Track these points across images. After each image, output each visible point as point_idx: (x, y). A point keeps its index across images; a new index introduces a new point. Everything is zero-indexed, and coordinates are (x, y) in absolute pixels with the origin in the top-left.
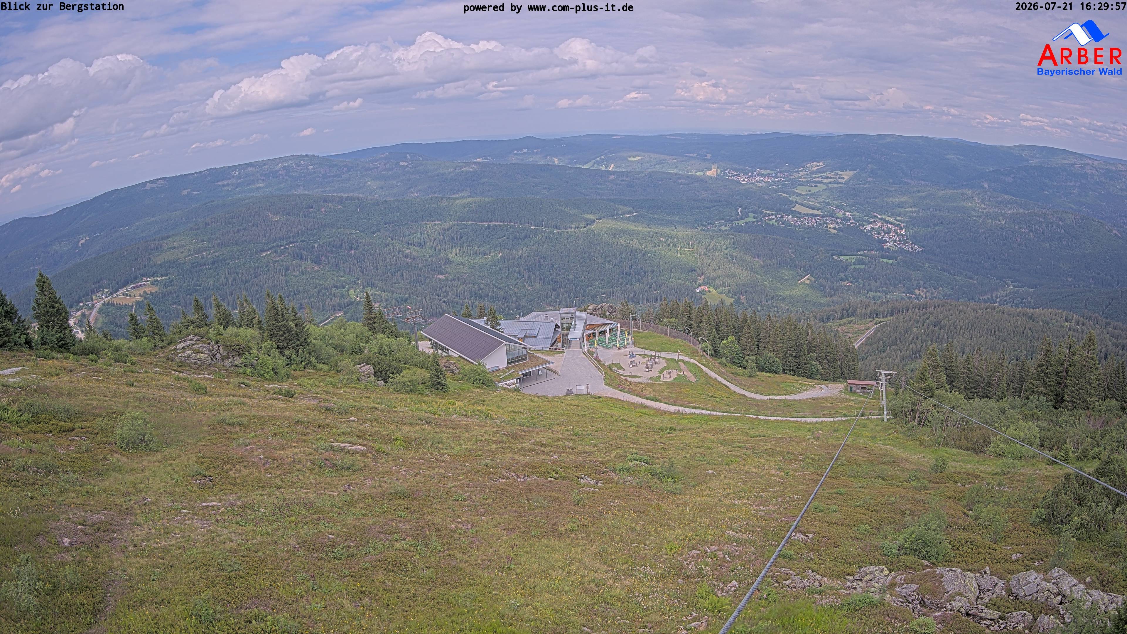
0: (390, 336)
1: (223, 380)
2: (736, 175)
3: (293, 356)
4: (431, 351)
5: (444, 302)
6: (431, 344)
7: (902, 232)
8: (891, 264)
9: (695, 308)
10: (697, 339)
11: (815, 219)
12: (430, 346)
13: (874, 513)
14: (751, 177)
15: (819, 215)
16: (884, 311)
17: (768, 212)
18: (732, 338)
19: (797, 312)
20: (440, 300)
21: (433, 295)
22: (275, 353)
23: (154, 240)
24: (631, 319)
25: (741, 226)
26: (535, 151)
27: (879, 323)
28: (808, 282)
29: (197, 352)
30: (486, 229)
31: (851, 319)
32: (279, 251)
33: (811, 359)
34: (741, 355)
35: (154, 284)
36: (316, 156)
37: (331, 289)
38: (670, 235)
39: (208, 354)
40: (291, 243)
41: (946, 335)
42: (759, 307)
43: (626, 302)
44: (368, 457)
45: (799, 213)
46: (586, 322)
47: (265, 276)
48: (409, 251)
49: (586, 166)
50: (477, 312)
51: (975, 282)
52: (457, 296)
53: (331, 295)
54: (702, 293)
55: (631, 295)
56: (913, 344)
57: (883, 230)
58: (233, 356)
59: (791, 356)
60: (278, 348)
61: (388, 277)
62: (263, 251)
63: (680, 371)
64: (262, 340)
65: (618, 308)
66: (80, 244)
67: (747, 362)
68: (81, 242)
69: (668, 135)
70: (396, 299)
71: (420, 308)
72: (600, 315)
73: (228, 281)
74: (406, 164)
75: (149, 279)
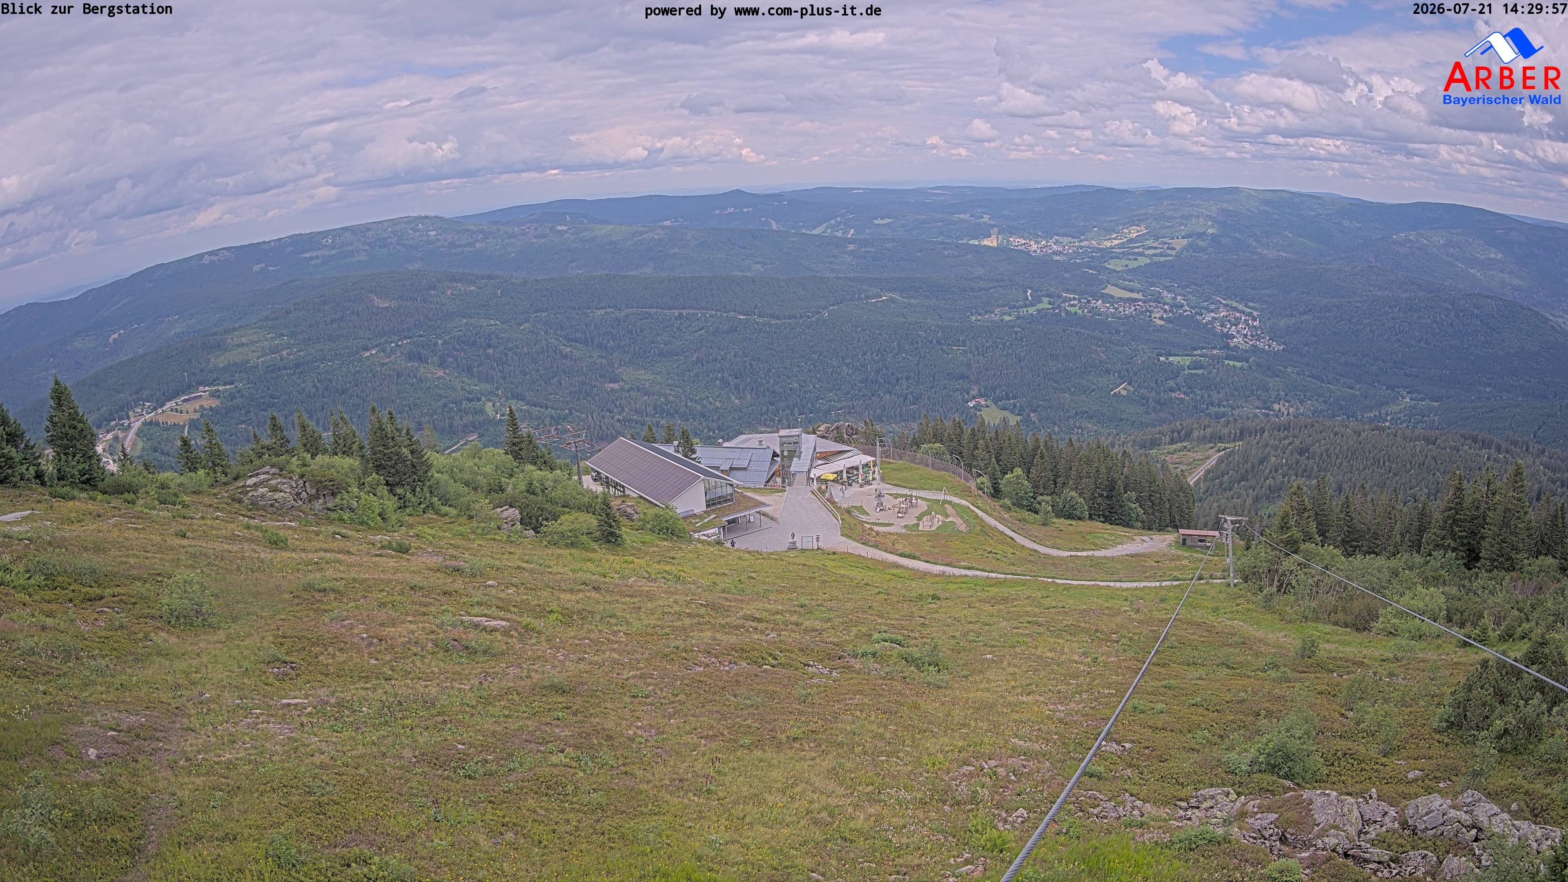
0: (542, 468)
1: (311, 528)
2: (1024, 244)
3: (408, 495)
4: (600, 489)
5: (619, 420)
7: (1255, 324)
8: (1240, 368)
9: (967, 429)
10: (970, 472)
11: (1134, 306)
12: (598, 482)
13: (1215, 714)
14: (1045, 246)
15: (1139, 300)
16: (1230, 433)
17: (1068, 296)
18: (1018, 471)
19: (1109, 434)
20: (613, 418)
21: (602, 410)
22: (383, 490)
23: (215, 334)
24: (878, 444)
25: (1032, 314)
26: (745, 210)
27: (1224, 450)
28: (1124, 393)
29: (275, 490)
30: (676, 319)
31: (1185, 444)
32: (388, 349)
33: (1129, 500)
34: (1032, 495)
35: (214, 395)
36: (440, 218)
37: (461, 403)
38: (933, 328)
39: (290, 493)
40: (405, 338)
41: (1316, 467)
42: (1056, 428)
43: (871, 421)
44: (512, 636)
45: (1112, 297)
46: (815, 449)
47: (369, 384)
48: (569, 349)
49: (816, 232)
50: (664, 434)
51: (1357, 393)
52: (636, 411)
53: (460, 410)
54: (977, 407)
55: (878, 411)
56: (1270, 479)
57: (1229, 321)
58: (324, 495)
59: (1101, 495)
60: (387, 484)
61: (541, 386)
62: (366, 349)
63: (947, 516)
64: (365, 473)
65: (860, 429)
66: (111, 340)
67: (1040, 504)
68: (113, 337)
69: (930, 188)
70: (552, 417)
71: (584, 429)
72: (835, 438)
73: (317, 389)
74: (565, 228)
75: (207, 388)
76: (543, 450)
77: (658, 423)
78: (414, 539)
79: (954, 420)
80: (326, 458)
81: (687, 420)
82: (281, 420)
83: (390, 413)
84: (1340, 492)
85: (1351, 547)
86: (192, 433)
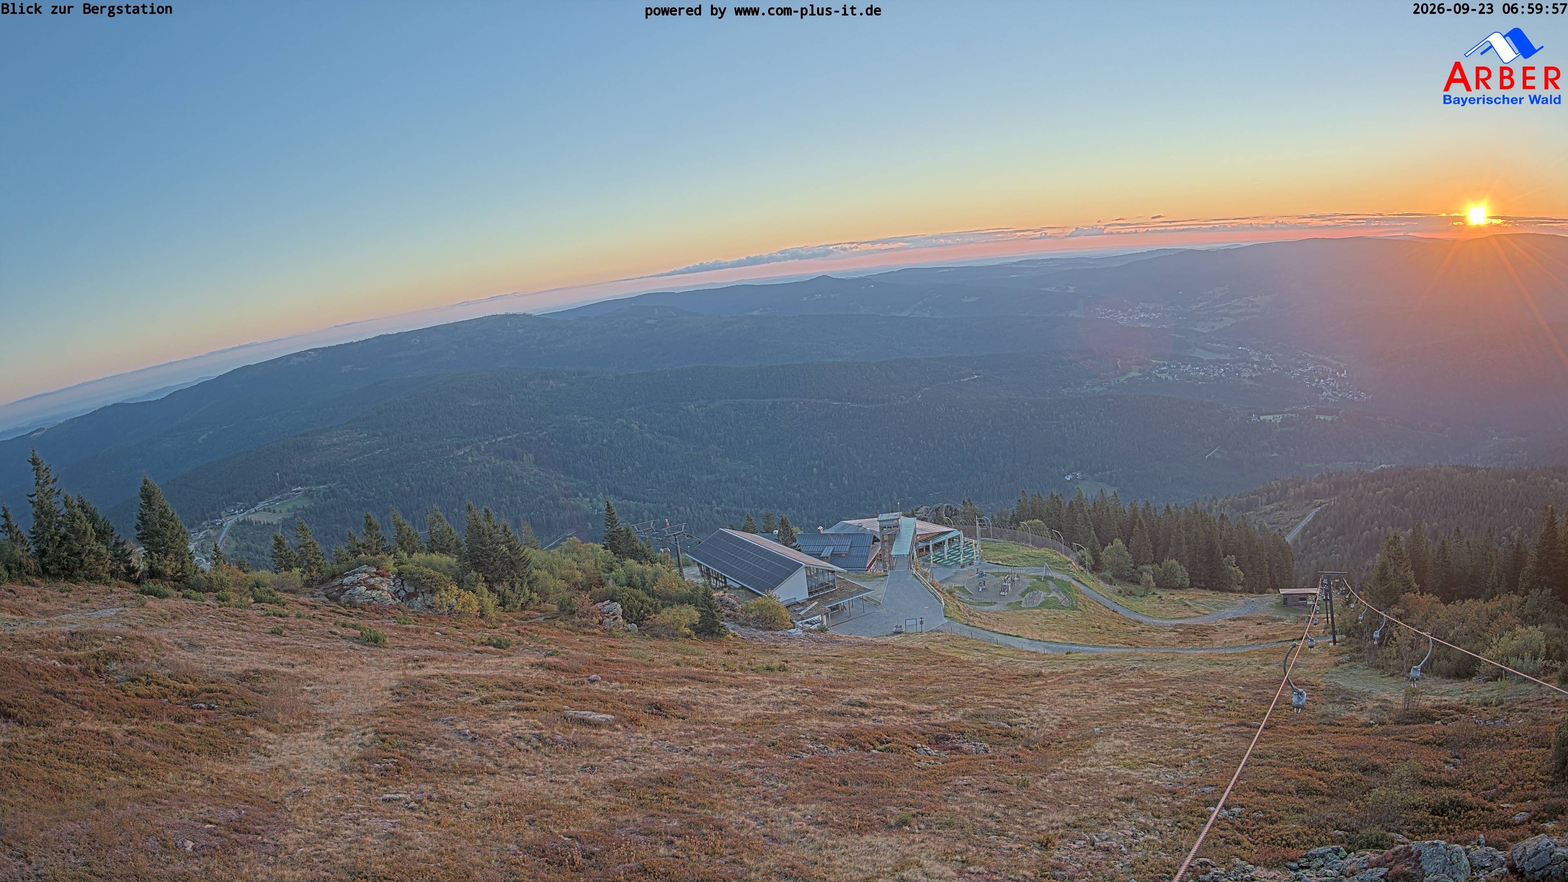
0: (643, 561)
1: (411, 626)
2: (1111, 313)
3: (508, 592)
4: (701, 580)
5: (718, 512)
6: (701, 571)
7: (1343, 375)
8: (1331, 421)
9: (1066, 502)
10: (1071, 546)
11: (1223, 368)
12: (699, 574)
13: (1323, 772)
14: (1131, 314)
15: (1227, 361)
16: (1325, 489)
17: (1158, 362)
18: (1118, 542)
19: (1205, 498)
20: (711, 510)
21: (700, 502)
22: (482, 587)
23: (306, 435)
24: (978, 523)
25: (1123, 383)
26: (833, 296)
27: (1320, 505)
28: (1218, 456)
29: (372, 587)
30: (770, 408)
31: (1281, 503)
32: (483, 447)
33: (1229, 564)
34: (1132, 565)
35: (308, 494)
36: (529, 315)
37: (558, 499)
38: (1026, 404)
39: (388, 591)
40: (499, 436)
41: (1411, 515)
42: (1154, 497)
43: (969, 500)
44: (617, 730)
45: (1201, 360)
46: (915, 532)
47: (464, 482)
48: (664, 443)
49: (905, 314)
50: (763, 524)
51: (1447, 436)
52: (735, 502)
53: (558, 506)
54: (1074, 481)
55: (977, 491)
56: (1367, 532)
57: (1317, 375)
58: (422, 593)
59: (1201, 561)
60: (486, 581)
61: (637, 480)
62: (459, 447)
63: (1050, 592)
64: (465, 571)
65: (959, 509)
66: (200, 440)
67: (1141, 573)
68: (202, 437)
69: (1014, 263)
70: (650, 511)
71: (683, 522)
72: (935, 520)
73: (412, 490)
74: (654, 322)
75: (300, 488)
76: (643, 543)
77: (757, 512)
78: (514, 635)
79: (1052, 495)
80: (422, 556)
81: (786, 509)
82: (375, 520)
83: (486, 511)
84: (1436, 539)
85: (1449, 592)
86: (286, 532)
